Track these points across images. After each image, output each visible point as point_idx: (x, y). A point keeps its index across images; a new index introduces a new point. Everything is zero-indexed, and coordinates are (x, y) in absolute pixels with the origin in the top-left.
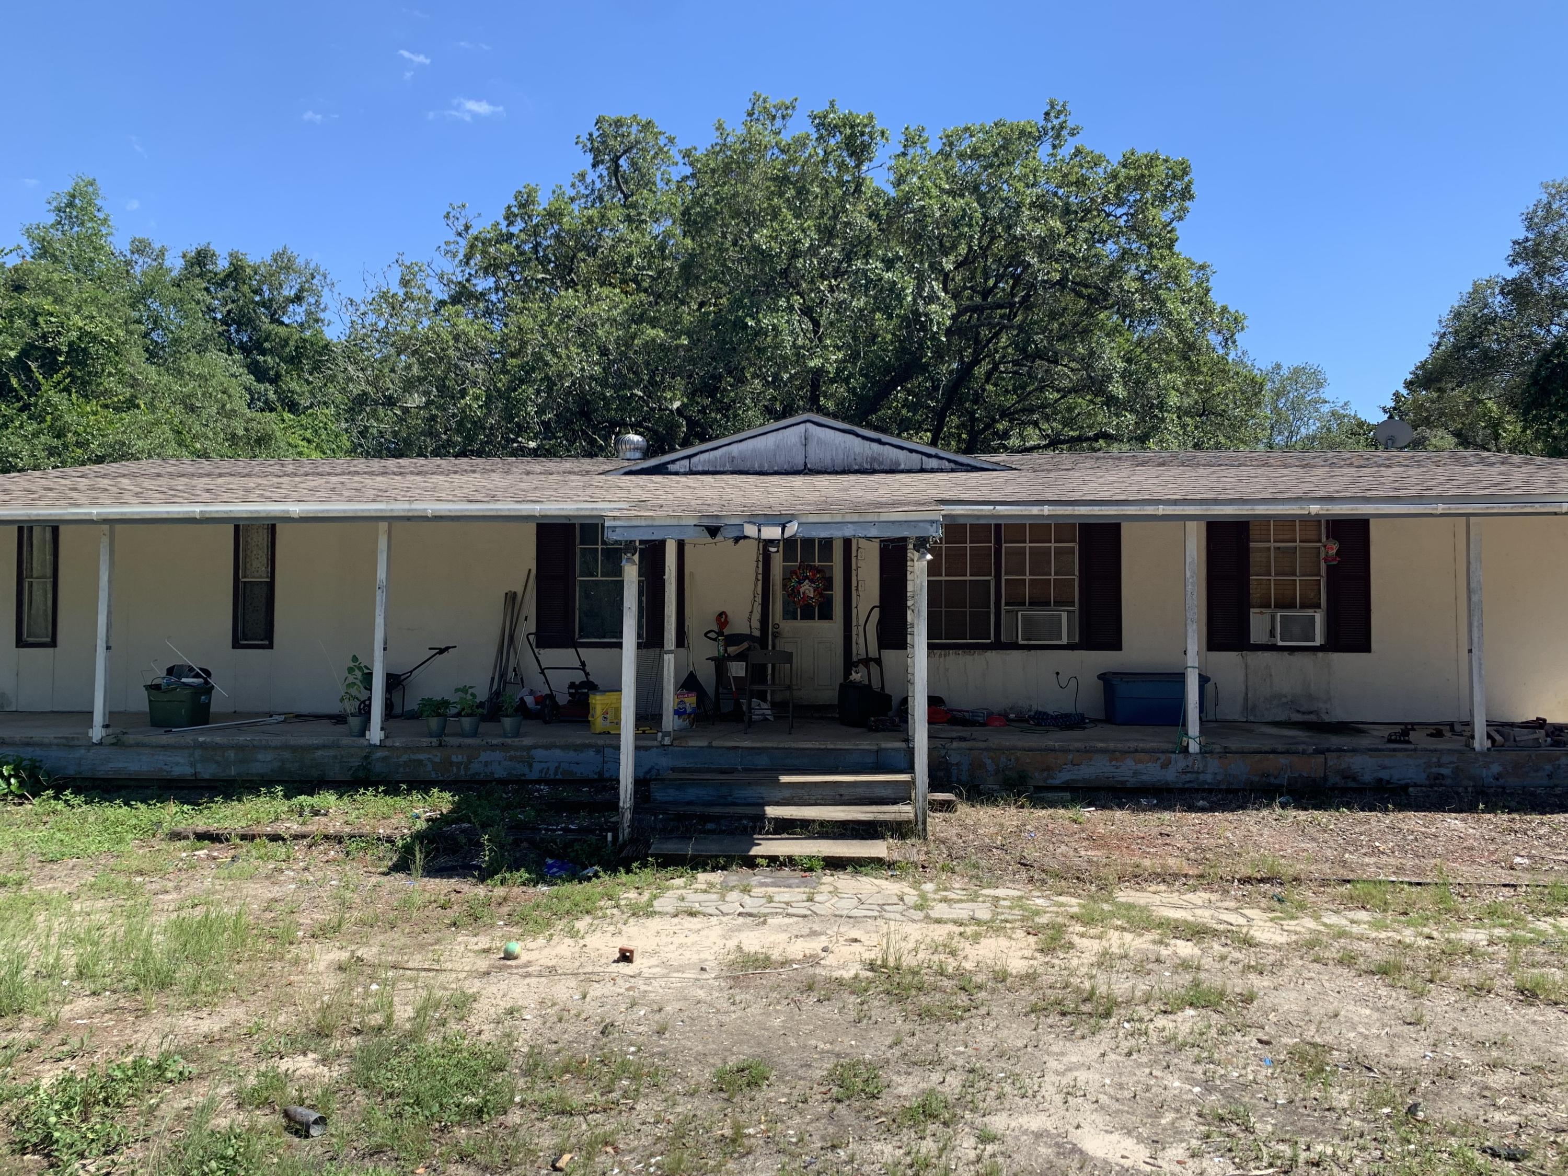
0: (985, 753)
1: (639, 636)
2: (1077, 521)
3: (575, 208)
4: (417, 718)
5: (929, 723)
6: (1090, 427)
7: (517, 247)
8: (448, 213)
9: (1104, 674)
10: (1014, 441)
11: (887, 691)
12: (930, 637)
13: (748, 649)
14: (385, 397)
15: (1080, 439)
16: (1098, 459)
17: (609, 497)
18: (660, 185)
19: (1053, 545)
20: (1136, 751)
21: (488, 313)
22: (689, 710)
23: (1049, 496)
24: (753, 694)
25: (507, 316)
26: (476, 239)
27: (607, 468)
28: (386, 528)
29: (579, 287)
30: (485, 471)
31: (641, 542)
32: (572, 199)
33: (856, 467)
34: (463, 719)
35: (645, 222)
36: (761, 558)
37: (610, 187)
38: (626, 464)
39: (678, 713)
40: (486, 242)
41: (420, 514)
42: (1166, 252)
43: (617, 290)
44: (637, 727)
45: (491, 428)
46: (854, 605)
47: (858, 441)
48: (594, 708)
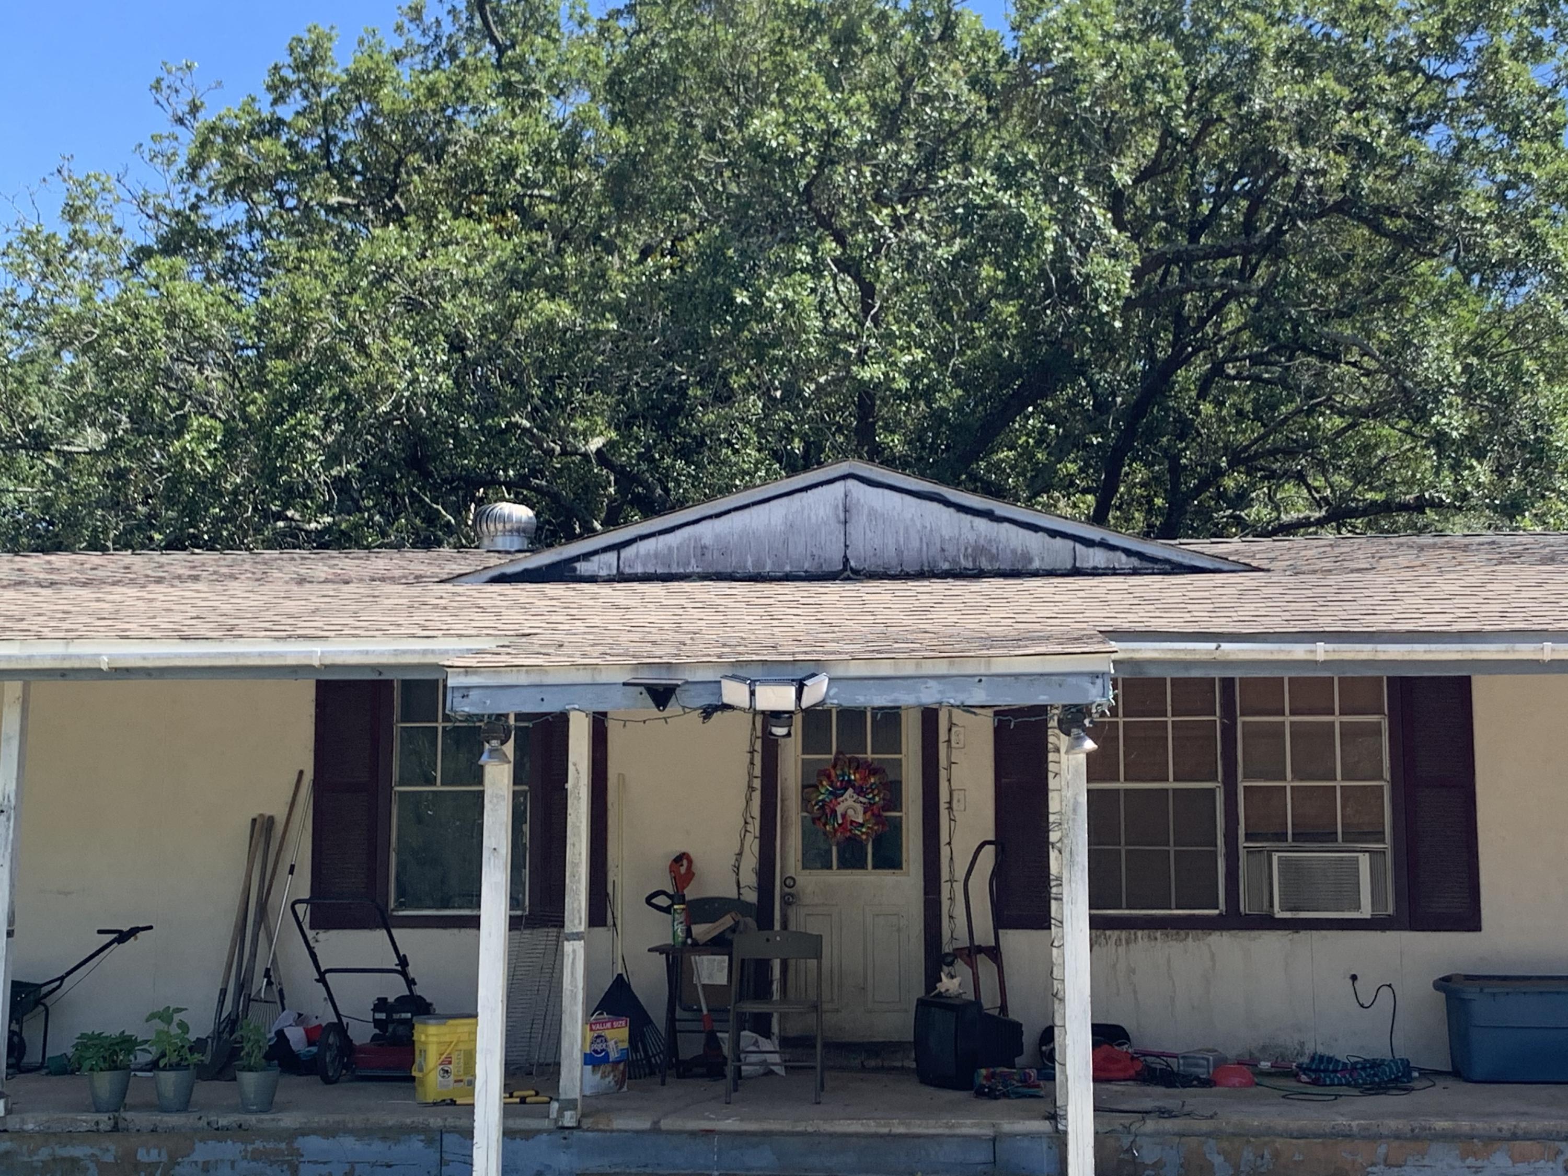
0: (1211, 1142)
1: (515, 901)
2: (1385, 674)
3: (405, 74)
4: (72, 1072)
5: (1095, 1080)
6: (1409, 483)
7: (290, 144)
8: (158, 81)
9: (1446, 979)
10: (1258, 512)
11: (1014, 1014)
12: (1094, 903)
13: (733, 929)
14: (27, 432)
15: (1387, 508)
16: (1421, 548)
17: (458, 628)
18: (567, 25)
19: (1337, 719)
20: (1514, 1137)
21: (230, 270)
22: (613, 1055)
23: (1326, 623)
24: (742, 1022)
25: (269, 275)
26: (213, 129)
27: (457, 569)
28: (19, 693)
29: (411, 219)
30: (219, 579)
31: (519, 717)
32: (398, 57)
33: (946, 566)
34: (163, 1075)
35: (537, 95)
36: (758, 746)
37: (470, 32)
38: (494, 560)
39: (593, 1060)
40: (232, 136)
41: (86, 664)
42: (1547, 148)
43: (487, 226)
44: (508, 1088)
45: (235, 492)
46: (944, 838)
47: (949, 513)
48: (424, 1052)
